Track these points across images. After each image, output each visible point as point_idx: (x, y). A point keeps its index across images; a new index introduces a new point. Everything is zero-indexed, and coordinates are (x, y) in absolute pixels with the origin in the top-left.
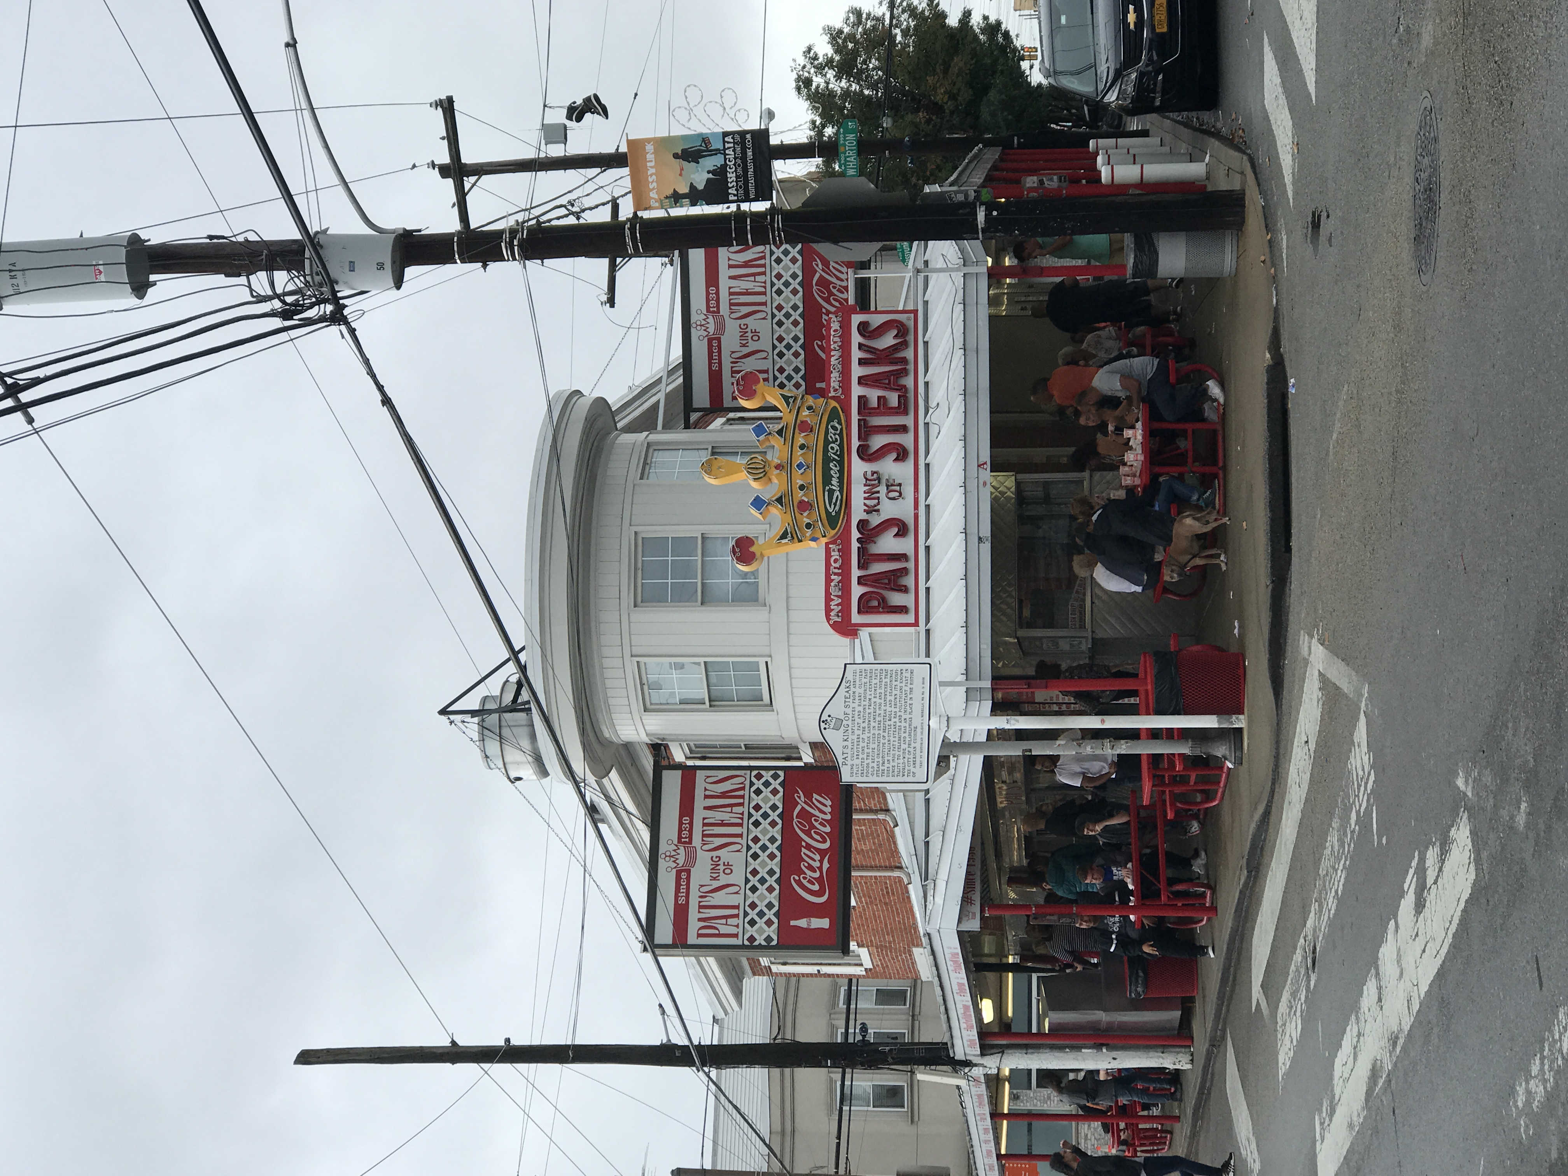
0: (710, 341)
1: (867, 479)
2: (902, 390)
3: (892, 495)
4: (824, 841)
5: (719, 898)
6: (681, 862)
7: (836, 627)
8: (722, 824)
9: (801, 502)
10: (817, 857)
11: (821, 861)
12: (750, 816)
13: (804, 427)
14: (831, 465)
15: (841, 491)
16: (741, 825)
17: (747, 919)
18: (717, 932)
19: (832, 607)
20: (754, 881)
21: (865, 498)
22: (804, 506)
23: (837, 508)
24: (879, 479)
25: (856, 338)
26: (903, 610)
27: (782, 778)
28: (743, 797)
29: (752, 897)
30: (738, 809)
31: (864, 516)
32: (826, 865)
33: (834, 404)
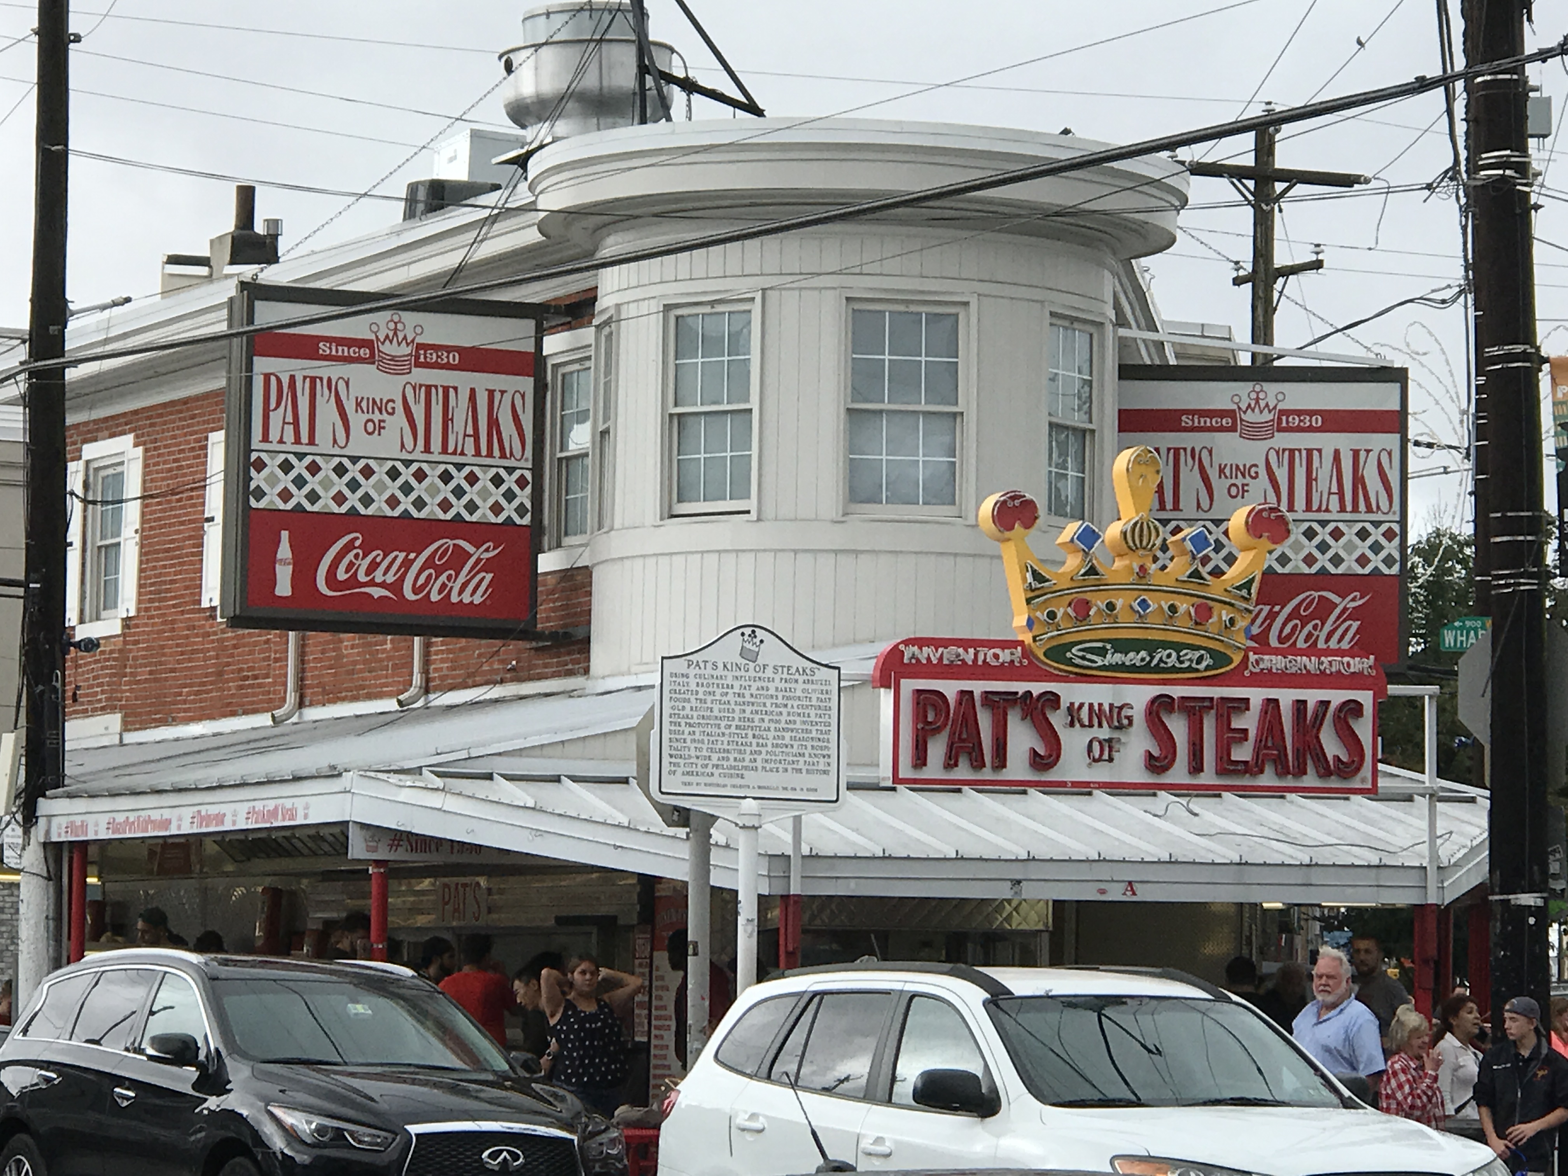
0: (1231, 414)
1: (1121, 708)
2: (1252, 768)
3: (1096, 746)
4: (415, 591)
5: (327, 412)
6: (387, 348)
7: (895, 653)
9: (1087, 605)
10: (390, 578)
11: (382, 585)
12: (460, 466)
13: (1203, 613)
14: (1143, 654)
15: (1103, 668)
16: (445, 451)
18: (273, 405)
19: (925, 649)
20: (354, 471)
21: (1091, 706)
22: (1082, 608)
23: (1078, 661)
24: (1120, 727)
25: (1337, 697)
26: (920, 759)
27: (518, 521)
28: (490, 454)
29: (327, 467)
30: (470, 449)
31: (1064, 704)
32: (377, 592)
33: (1237, 659)
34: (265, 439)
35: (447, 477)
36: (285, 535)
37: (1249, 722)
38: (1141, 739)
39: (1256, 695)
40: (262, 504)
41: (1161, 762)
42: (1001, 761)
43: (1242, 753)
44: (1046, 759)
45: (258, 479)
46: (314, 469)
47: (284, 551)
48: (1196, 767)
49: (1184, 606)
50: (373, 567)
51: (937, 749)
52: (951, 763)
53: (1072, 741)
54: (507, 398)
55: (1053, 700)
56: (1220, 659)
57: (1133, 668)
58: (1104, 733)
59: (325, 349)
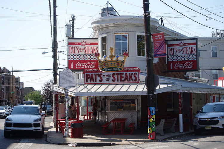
1: (109, 75)
2: (124, 81)
4: (86, 67)
5: (76, 50)
6: (83, 43)
8: (89, 50)
9: (105, 64)
10: (83, 66)
11: (83, 67)
12: (91, 55)
14: (112, 69)
16: (89, 53)
18: (71, 50)
20: (79, 56)
21: (106, 75)
24: (110, 77)
26: (87, 81)
28: (94, 53)
31: (103, 74)
32: (82, 67)
34: (70, 53)
35: (89, 56)
36: (72, 62)
37: (124, 76)
38: (112, 78)
39: (124, 73)
40: (70, 59)
41: (114, 81)
42: (96, 81)
43: (123, 79)
44: (101, 81)
45: (69, 57)
46: (75, 56)
47: (72, 64)
48: (118, 81)
49: (116, 63)
50: (82, 65)
51: (89, 80)
52: (90, 82)
53: (104, 79)
54: (96, 48)
55: (101, 74)
56: (121, 69)
57: (111, 71)
58: (108, 78)
59: (76, 44)
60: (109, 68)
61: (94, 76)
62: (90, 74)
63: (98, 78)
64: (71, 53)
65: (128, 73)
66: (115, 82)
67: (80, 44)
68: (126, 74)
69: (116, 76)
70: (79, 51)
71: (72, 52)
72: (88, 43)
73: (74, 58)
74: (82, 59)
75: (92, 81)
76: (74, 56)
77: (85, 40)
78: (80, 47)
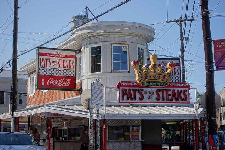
1: (152, 91)
2: (172, 100)
3: (149, 97)
4: (60, 85)
5: (48, 62)
6: (56, 55)
7: (119, 84)
8: (63, 64)
10: (57, 83)
11: (56, 84)
12: (65, 70)
13: (164, 78)
14: (155, 83)
15: (150, 85)
16: (63, 68)
17: (44, 68)
18: (42, 61)
19: (124, 83)
20: (52, 70)
21: (148, 91)
22: (146, 77)
23: (146, 84)
24: (152, 94)
25: (183, 89)
26: (123, 99)
27: (73, 76)
28: (69, 68)
30: (67, 67)
31: (144, 91)
32: (55, 85)
33: (169, 84)
35: (63, 71)
36: (43, 78)
37: (171, 93)
38: (155, 96)
39: (172, 89)
40: (40, 74)
41: (158, 99)
42: (135, 99)
43: (170, 97)
44: (142, 98)
45: (40, 71)
46: (47, 70)
47: (43, 80)
48: (163, 99)
49: (161, 76)
50: (54, 82)
51: (126, 97)
52: (128, 99)
53: (146, 96)
56: (167, 84)
57: (154, 86)
58: (150, 95)
59: (48, 55)
60: (152, 82)
61: (132, 93)
62: (127, 88)
63: (138, 95)
64: (42, 65)
65: (176, 89)
66: (159, 101)
67: (53, 55)
68: (174, 91)
69: (161, 93)
70: (52, 64)
71: (44, 65)
72: (62, 55)
73: (45, 73)
74: (55, 75)
75: (130, 99)
76: (45, 70)
77: (59, 51)
78: (53, 59)
